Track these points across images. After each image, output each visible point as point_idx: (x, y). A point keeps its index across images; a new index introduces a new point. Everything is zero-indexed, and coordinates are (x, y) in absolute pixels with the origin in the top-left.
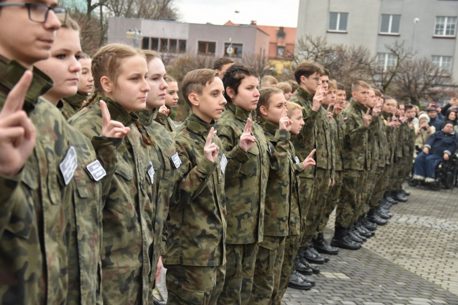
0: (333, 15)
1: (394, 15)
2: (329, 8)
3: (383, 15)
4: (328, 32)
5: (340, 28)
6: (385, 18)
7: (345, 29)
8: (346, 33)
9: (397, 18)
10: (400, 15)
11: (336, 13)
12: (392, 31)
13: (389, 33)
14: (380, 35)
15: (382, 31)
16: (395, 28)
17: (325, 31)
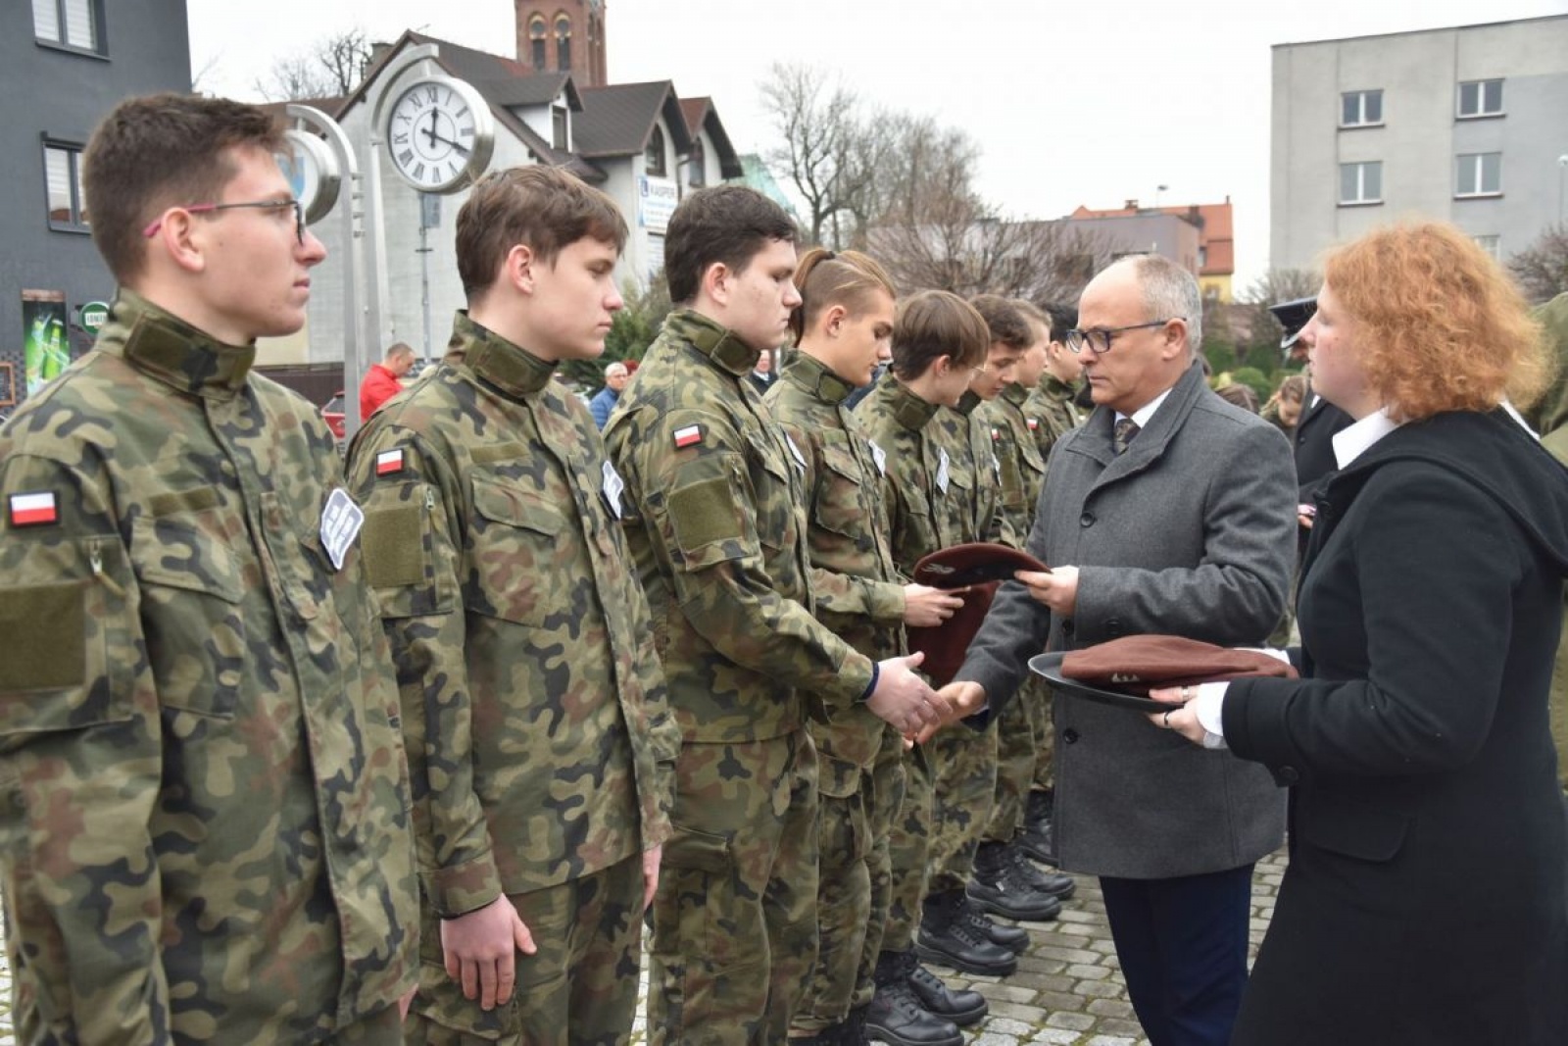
0: (1347, 169)
1: (1484, 154)
2: (1337, 156)
3: (1460, 156)
4: (1340, 207)
5: (1366, 195)
6: (1465, 160)
7: (1377, 195)
8: (1381, 204)
9: (1493, 158)
10: (1499, 153)
11: (1356, 164)
12: (1484, 189)
13: (1478, 192)
14: (1457, 200)
15: (1460, 191)
16: (1490, 181)
17: (1334, 204)
